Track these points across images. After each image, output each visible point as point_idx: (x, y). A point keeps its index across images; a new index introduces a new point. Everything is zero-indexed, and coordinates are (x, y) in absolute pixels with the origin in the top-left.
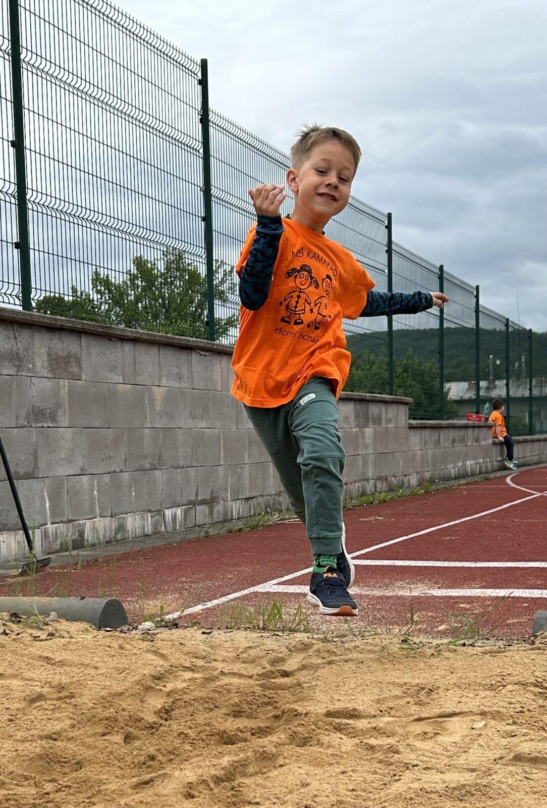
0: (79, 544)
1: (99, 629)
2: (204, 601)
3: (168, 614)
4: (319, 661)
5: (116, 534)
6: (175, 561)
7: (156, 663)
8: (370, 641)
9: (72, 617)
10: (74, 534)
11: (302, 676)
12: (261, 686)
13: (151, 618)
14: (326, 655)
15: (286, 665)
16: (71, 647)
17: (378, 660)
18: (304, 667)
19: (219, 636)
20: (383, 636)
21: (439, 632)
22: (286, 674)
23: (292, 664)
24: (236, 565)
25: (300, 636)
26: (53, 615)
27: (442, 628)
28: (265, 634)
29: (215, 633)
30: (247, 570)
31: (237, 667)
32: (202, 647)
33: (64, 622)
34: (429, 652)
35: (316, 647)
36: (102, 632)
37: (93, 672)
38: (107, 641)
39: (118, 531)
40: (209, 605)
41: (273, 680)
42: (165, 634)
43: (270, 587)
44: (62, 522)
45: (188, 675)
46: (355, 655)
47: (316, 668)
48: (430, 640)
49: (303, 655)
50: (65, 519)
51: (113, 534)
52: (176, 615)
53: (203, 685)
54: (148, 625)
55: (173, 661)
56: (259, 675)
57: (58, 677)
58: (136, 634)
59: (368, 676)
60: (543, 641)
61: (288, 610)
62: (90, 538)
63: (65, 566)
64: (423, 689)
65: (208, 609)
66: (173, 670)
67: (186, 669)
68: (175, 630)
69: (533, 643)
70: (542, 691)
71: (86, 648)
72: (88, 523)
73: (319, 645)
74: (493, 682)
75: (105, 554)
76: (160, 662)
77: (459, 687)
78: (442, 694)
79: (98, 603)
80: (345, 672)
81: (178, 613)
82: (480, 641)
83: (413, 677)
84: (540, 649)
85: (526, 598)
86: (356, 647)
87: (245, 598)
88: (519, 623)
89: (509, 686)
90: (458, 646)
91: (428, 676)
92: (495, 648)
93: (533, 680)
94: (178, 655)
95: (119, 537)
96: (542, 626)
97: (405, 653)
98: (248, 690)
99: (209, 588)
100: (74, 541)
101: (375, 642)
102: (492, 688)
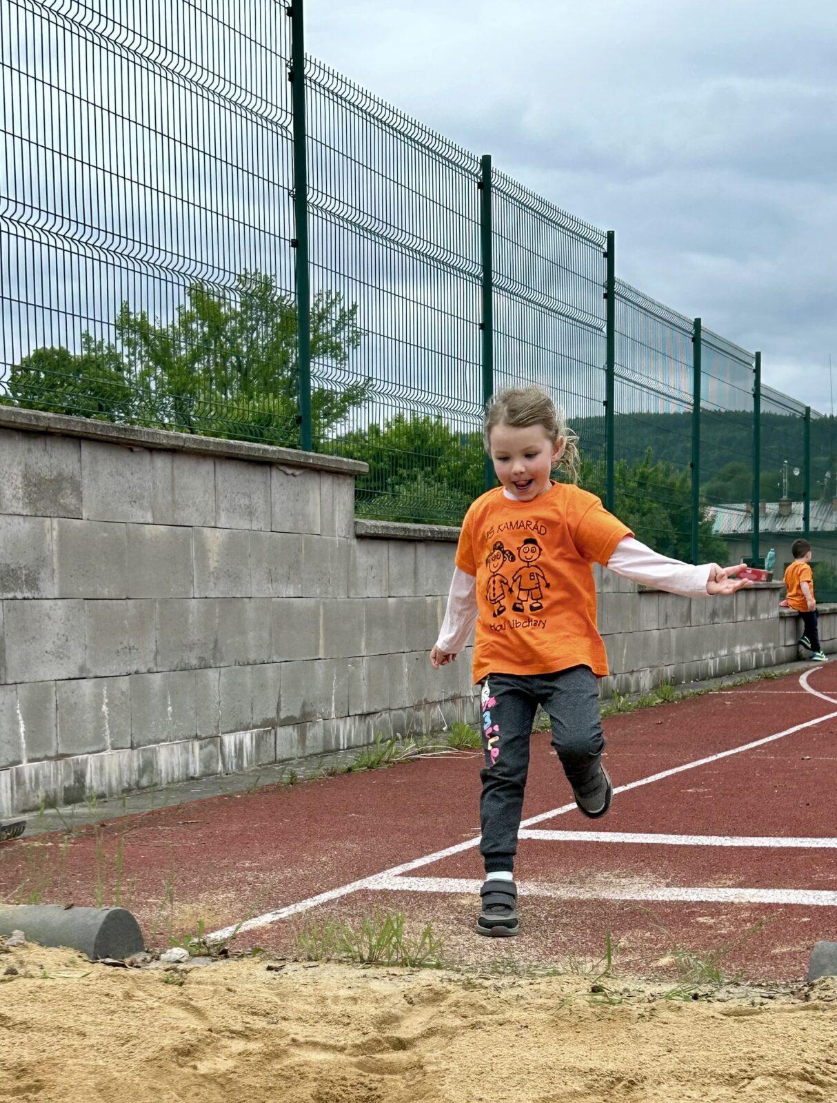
0: (75, 794)
1: (95, 960)
2: (277, 907)
3: (214, 929)
4: (458, 1022)
5: (141, 776)
6: (235, 827)
7: (183, 1025)
8: (543, 987)
9: (49, 939)
10: (68, 777)
11: (429, 1052)
12: (360, 1065)
13: (181, 939)
14: (469, 1012)
15: (403, 1029)
16: (43, 995)
17: (554, 1024)
18: (431, 1033)
19: (295, 973)
20: (565, 978)
21: (658, 969)
22: (401, 1045)
23: (410, 1027)
24: (338, 837)
25: (427, 977)
26: (18, 935)
27: (665, 961)
28: (371, 971)
29: (289, 967)
30: (352, 846)
31: (322, 1033)
32: (265, 994)
33: (35, 948)
34: (636, 1009)
35: (453, 998)
36: (100, 966)
37: (76, 1042)
38: (104, 985)
39: (142, 771)
40: (285, 912)
41: (378, 1056)
42: (206, 971)
43: (389, 880)
44: (47, 758)
45: (238, 1045)
46: (515, 1014)
47: (450, 1034)
48: (642, 987)
49: (431, 1010)
50: (52, 754)
51: (135, 777)
52: (225, 933)
53: (260, 1066)
54: (177, 952)
55: (214, 1020)
56: (355, 1046)
57: (17, 1051)
58: (155, 970)
59: (533, 1056)
60: (823, 994)
61: (415, 924)
62: (94, 784)
63: (52, 836)
64: (619, 1080)
65: (282, 921)
66: (213, 1038)
67: (235, 1034)
68: (221, 963)
69: (807, 997)
70: (811, 1088)
71: (67, 997)
72: (92, 759)
73: (458, 994)
74: (733, 1072)
75: (118, 813)
76: (192, 1022)
77: (678, 1079)
78: (650, 1091)
79: (94, 915)
80: (496, 1044)
81: (232, 929)
82: (723, 990)
83: (606, 1058)
84: (816, 1008)
85: (808, 907)
86: (518, 998)
87: (345, 901)
88: (793, 955)
89: (758, 1080)
90: (686, 999)
91: (630, 1056)
92: (745, 1004)
93: (797, 1068)
94: (223, 1010)
95: (144, 782)
96: (824, 967)
97: (598, 1010)
98: (335, 1075)
99: (286, 882)
100: (66, 790)
101: (550, 990)
102: (731, 1080)
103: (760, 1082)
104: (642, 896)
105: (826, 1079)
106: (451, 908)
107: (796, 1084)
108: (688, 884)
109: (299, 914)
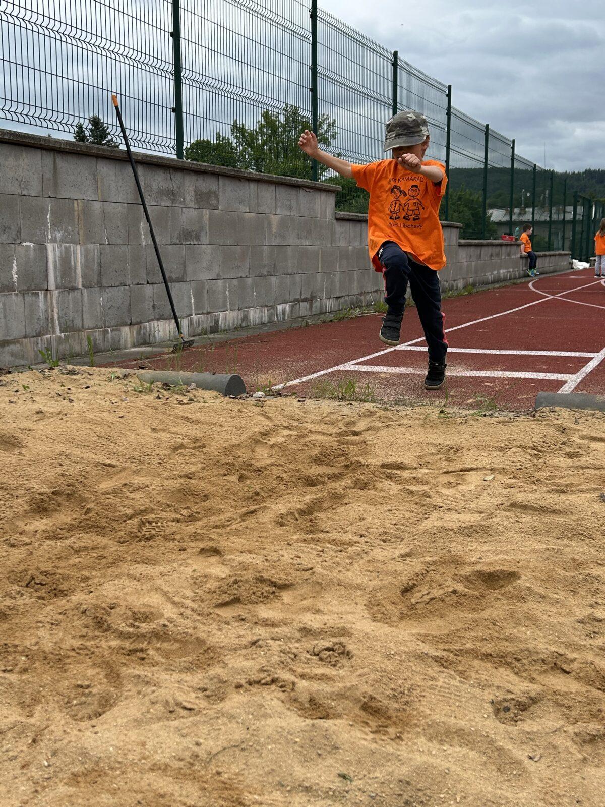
0: (215, 329)
1: (225, 396)
2: (302, 376)
3: (275, 385)
4: (380, 424)
5: (242, 322)
6: (283, 344)
7: (264, 423)
8: (417, 410)
9: (206, 387)
10: (211, 322)
11: (368, 436)
12: (338, 441)
13: (261, 389)
14: (386, 420)
15: (357, 427)
16: (204, 410)
17: (422, 426)
18: (369, 429)
19: (310, 404)
20: (427, 407)
21: (468, 404)
22: (356, 434)
23: (360, 426)
24: (327, 348)
25: (368, 406)
26: (193, 385)
27: (470, 401)
28: (343, 403)
29: (307, 401)
30: (333, 352)
31: (321, 427)
32: (297, 411)
33: (200, 391)
34: (459, 420)
35: (378, 414)
36: (227, 399)
37: (219, 429)
38: (230, 406)
39: (243, 320)
40: (305, 379)
41: (346, 438)
42: (271, 401)
43: (350, 366)
44: (203, 313)
45: (286, 432)
46: (405, 421)
47: (376, 429)
48: (461, 411)
49: (369, 419)
50: (205, 311)
51: (240, 322)
52: (280, 387)
53: (296, 440)
54: (260, 394)
55: (276, 421)
56: (336, 433)
57: (194, 432)
58: (251, 401)
59: (414, 438)
60: (542, 414)
61: (361, 384)
62: (223, 326)
63: (204, 347)
64: (452, 448)
65: (304, 382)
66: (276, 429)
67: (285, 428)
68: (278, 399)
69: (534, 416)
70: (536, 453)
71: (215, 411)
72: (222, 315)
73: (381, 413)
74: (502, 445)
75: (233, 337)
76: (266, 422)
77: (478, 448)
78: (465, 453)
79: (224, 377)
80: (397, 433)
81: (282, 385)
82: (497, 413)
83: (446, 440)
84: (538, 420)
85: (534, 379)
86: (407, 415)
87: (330, 374)
88: (527, 399)
89: (513, 449)
90: (480, 416)
91: (456, 439)
92: (507, 419)
93: (531, 444)
94: (280, 417)
95: (244, 325)
96: (542, 403)
97: (442, 420)
98: (328, 445)
99: (305, 366)
100: (211, 327)
101: (421, 411)
102: (501, 449)
103: (514, 450)
104: (460, 374)
105: (543, 449)
106: (377, 378)
107: (530, 451)
108: (481, 369)
109: (311, 380)
